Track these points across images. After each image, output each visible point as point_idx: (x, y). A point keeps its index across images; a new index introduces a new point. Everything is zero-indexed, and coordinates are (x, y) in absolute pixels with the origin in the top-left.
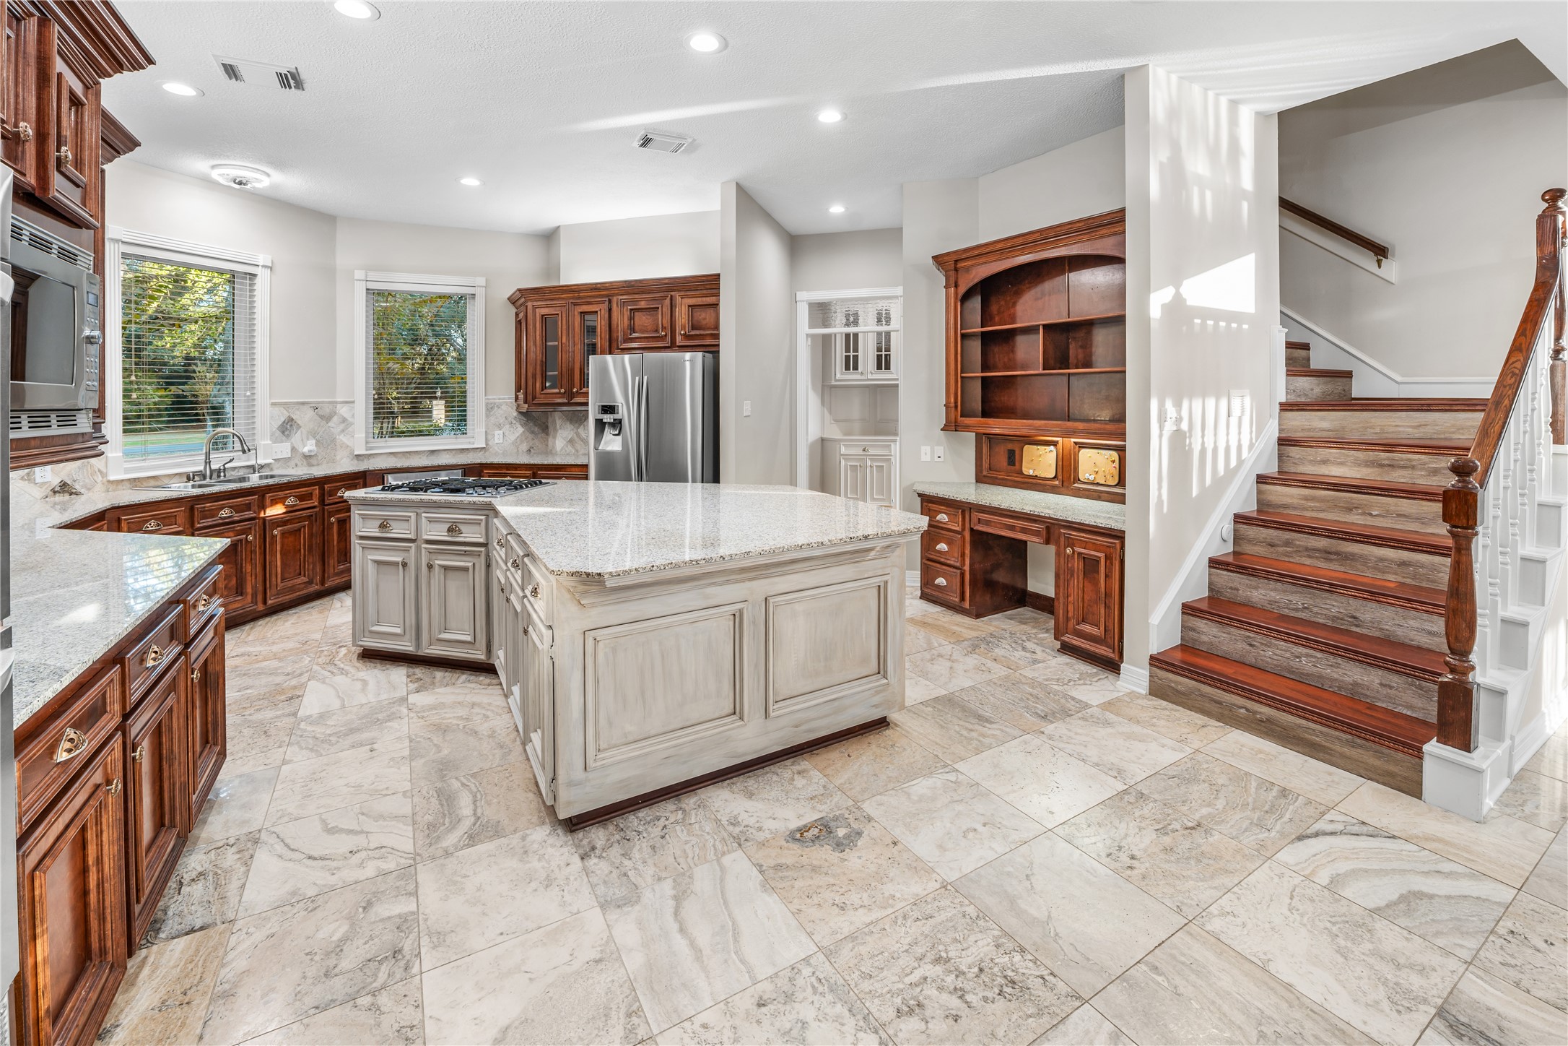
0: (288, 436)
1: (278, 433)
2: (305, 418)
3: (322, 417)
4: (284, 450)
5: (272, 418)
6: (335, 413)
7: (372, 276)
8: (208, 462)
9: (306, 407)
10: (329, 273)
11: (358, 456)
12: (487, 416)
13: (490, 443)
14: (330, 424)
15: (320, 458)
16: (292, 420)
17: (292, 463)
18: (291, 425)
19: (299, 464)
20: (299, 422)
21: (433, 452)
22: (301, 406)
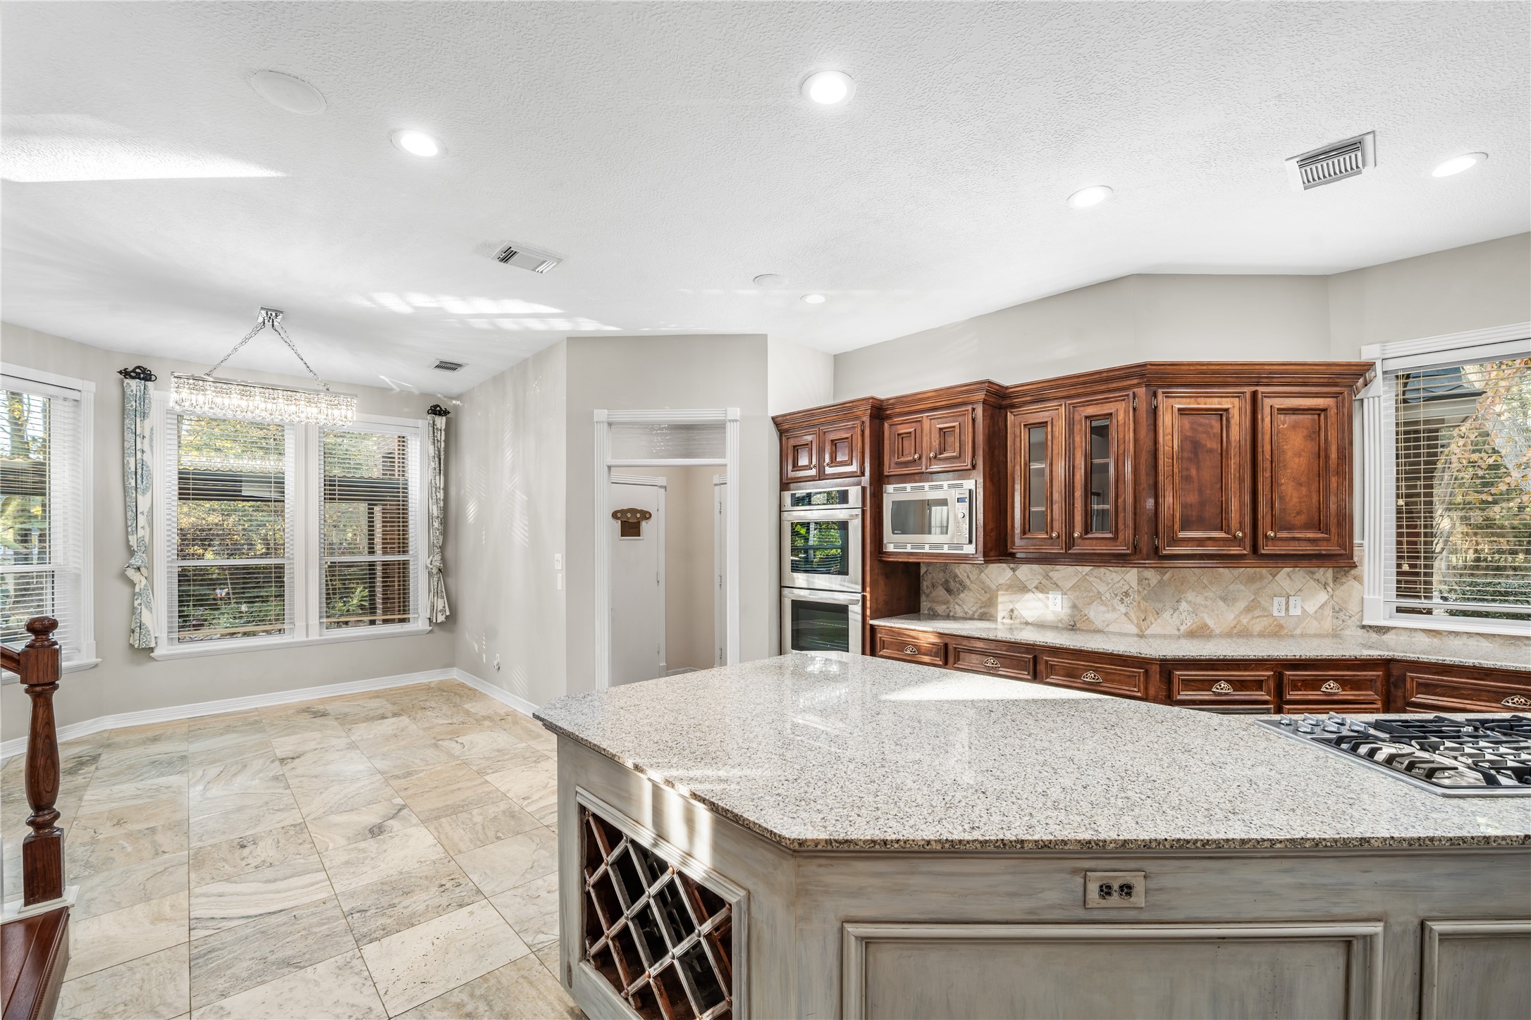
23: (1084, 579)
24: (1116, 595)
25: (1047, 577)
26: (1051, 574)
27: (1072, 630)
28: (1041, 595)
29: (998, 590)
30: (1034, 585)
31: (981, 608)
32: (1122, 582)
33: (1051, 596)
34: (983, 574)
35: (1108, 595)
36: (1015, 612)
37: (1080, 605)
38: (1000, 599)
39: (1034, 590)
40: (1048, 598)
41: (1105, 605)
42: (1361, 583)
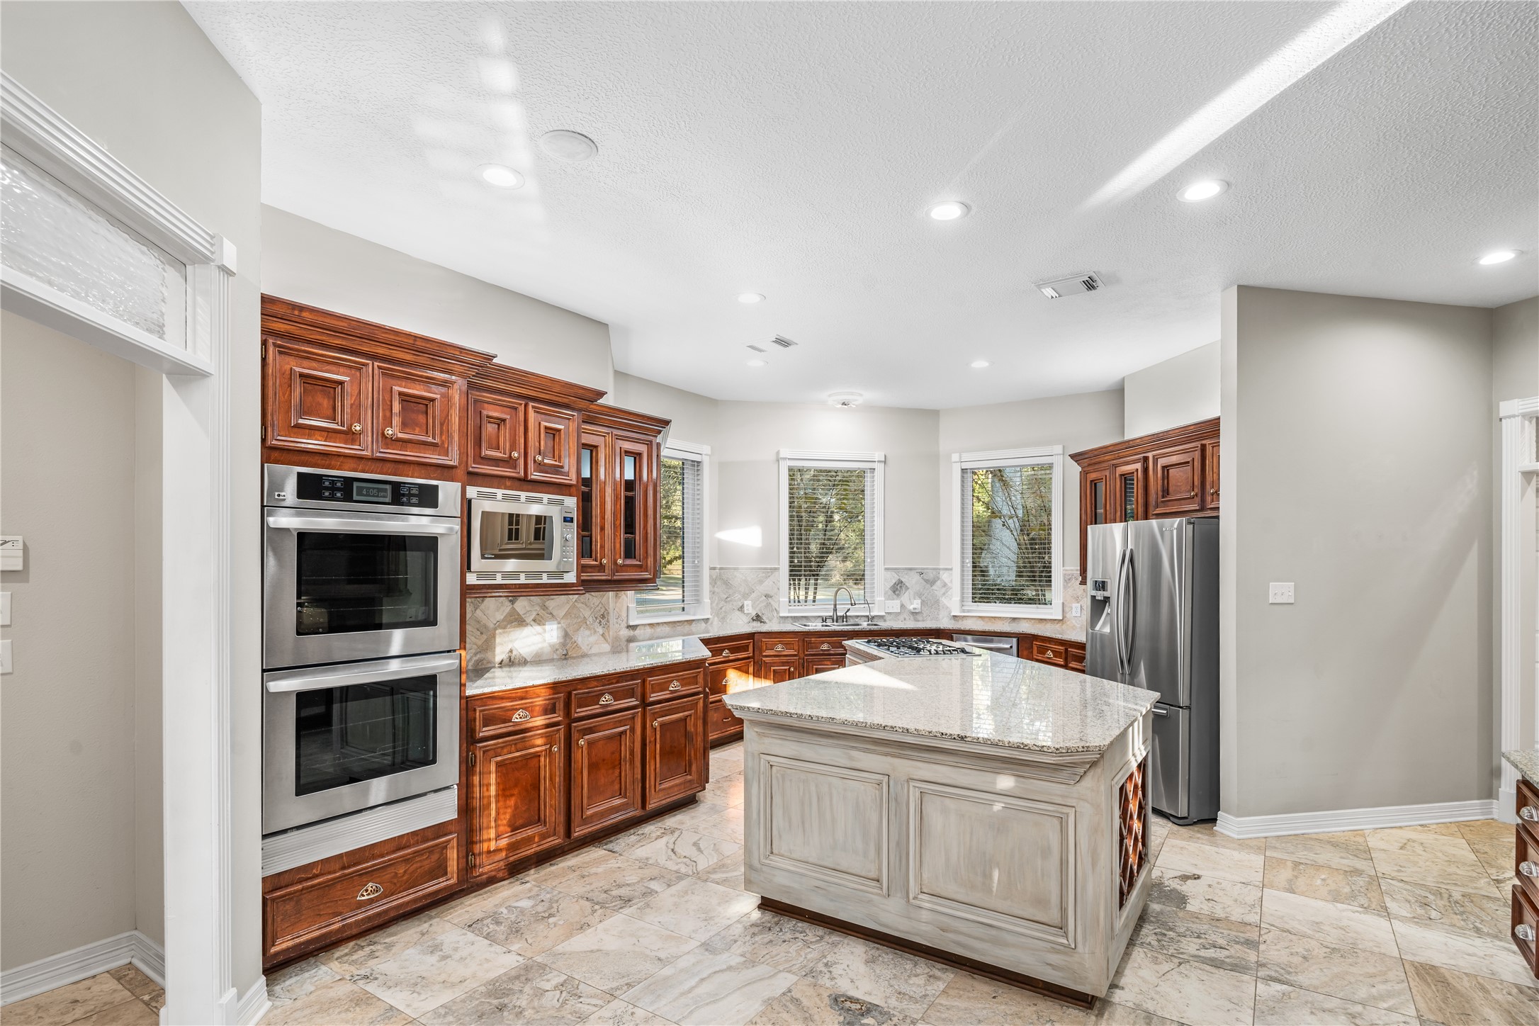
0: (898, 595)
1: (890, 592)
2: (912, 581)
3: (927, 581)
4: (894, 606)
5: (885, 580)
6: (939, 578)
7: (966, 457)
8: (835, 610)
9: (913, 573)
10: (933, 460)
11: (955, 616)
12: (1065, 587)
13: (1068, 616)
14: (934, 587)
15: (925, 615)
16: (902, 582)
17: (901, 617)
18: (901, 587)
19: (907, 618)
20: (907, 584)
21: (1014, 619)
22: (909, 572)
23: (574, 606)
24: (596, 618)
25: (544, 607)
26: (547, 604)
27: (566, 659)
28: (538, 628)
29: (495, 629)
30: (532, 617)
31: (475, 654)
32: (600, 605)
33: (547, 627)
34: (478, 611)
35: (591, 619)
36: (514, 653)
37: (570, 633)
38: (498, 640)
39: (532, 623)
40: (545, 631)
41: (589, 629)
42: (627, 597)
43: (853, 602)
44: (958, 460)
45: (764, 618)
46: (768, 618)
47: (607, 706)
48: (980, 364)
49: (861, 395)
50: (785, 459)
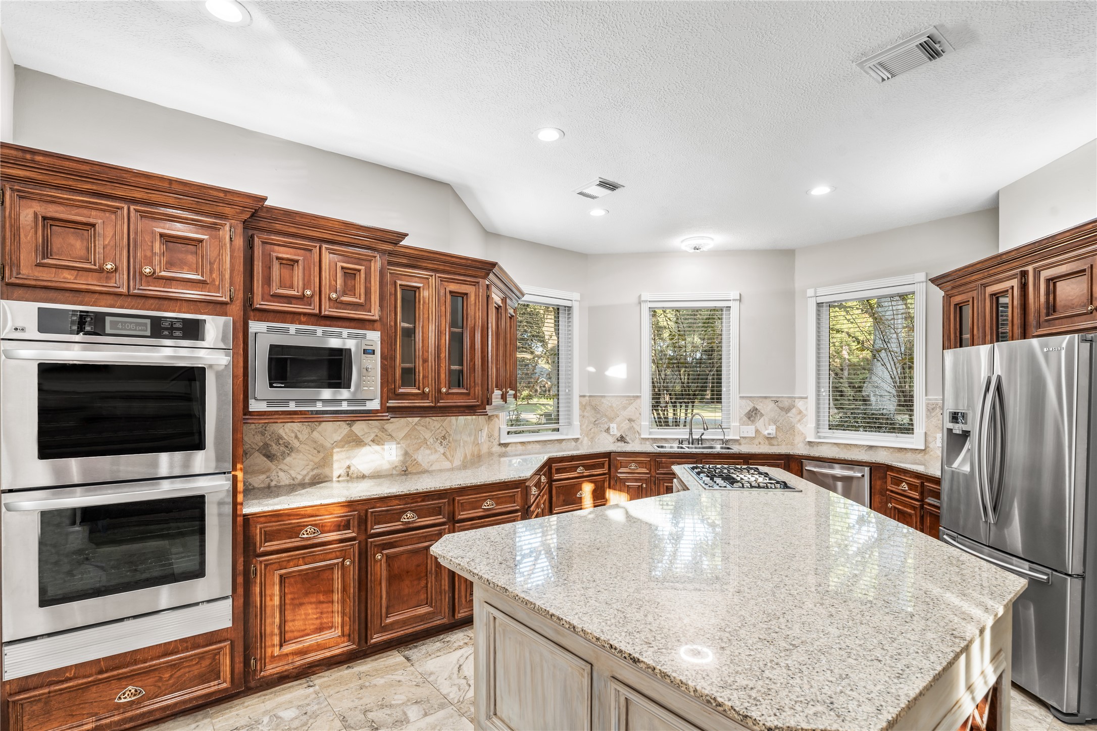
0: (753, 421)
1: (745, 419)
2: (767, 408)
3: (782, 409)
4: (749, 431)
5: (740, 407)
6: (794, 406)
7: (821, 291)
8: (691, 433)
9: (768, 401)
10: (789, 297)
11: (810, 443)
12: (928, 417)
13: (931, 446)
14: (789, 414)
15: (780, 440)
16: (757, 409)
17: (756, 441)
18: (756, 414)
19: (762, 442)
20: (762, 411)
21: (871, 447)
22: (764, 400)
23: (413, 429)
24: (437, 439)
25: (383, 430)
26: (386, 426)
27: (405, 475)
28: (377, 448)
29: (333, 448)
30: (371, 438)
31: (312, 470)
32: (441, 428)
33: (386, 447)
34: (315, 433)
35: (431, 440)
36: (352, 468)
37: (410, 452)
38: (335, 457)
39: (371, 443)
40: (383, 449)
41: (430, 449)
42: (499, 420)
43: (706, 427)
44: (813, 295)
45: (628, 439)
46: (630, 439)
47: (409, 523)
48: (820, 190)
49: (712, 239)
50: (646, 301)
